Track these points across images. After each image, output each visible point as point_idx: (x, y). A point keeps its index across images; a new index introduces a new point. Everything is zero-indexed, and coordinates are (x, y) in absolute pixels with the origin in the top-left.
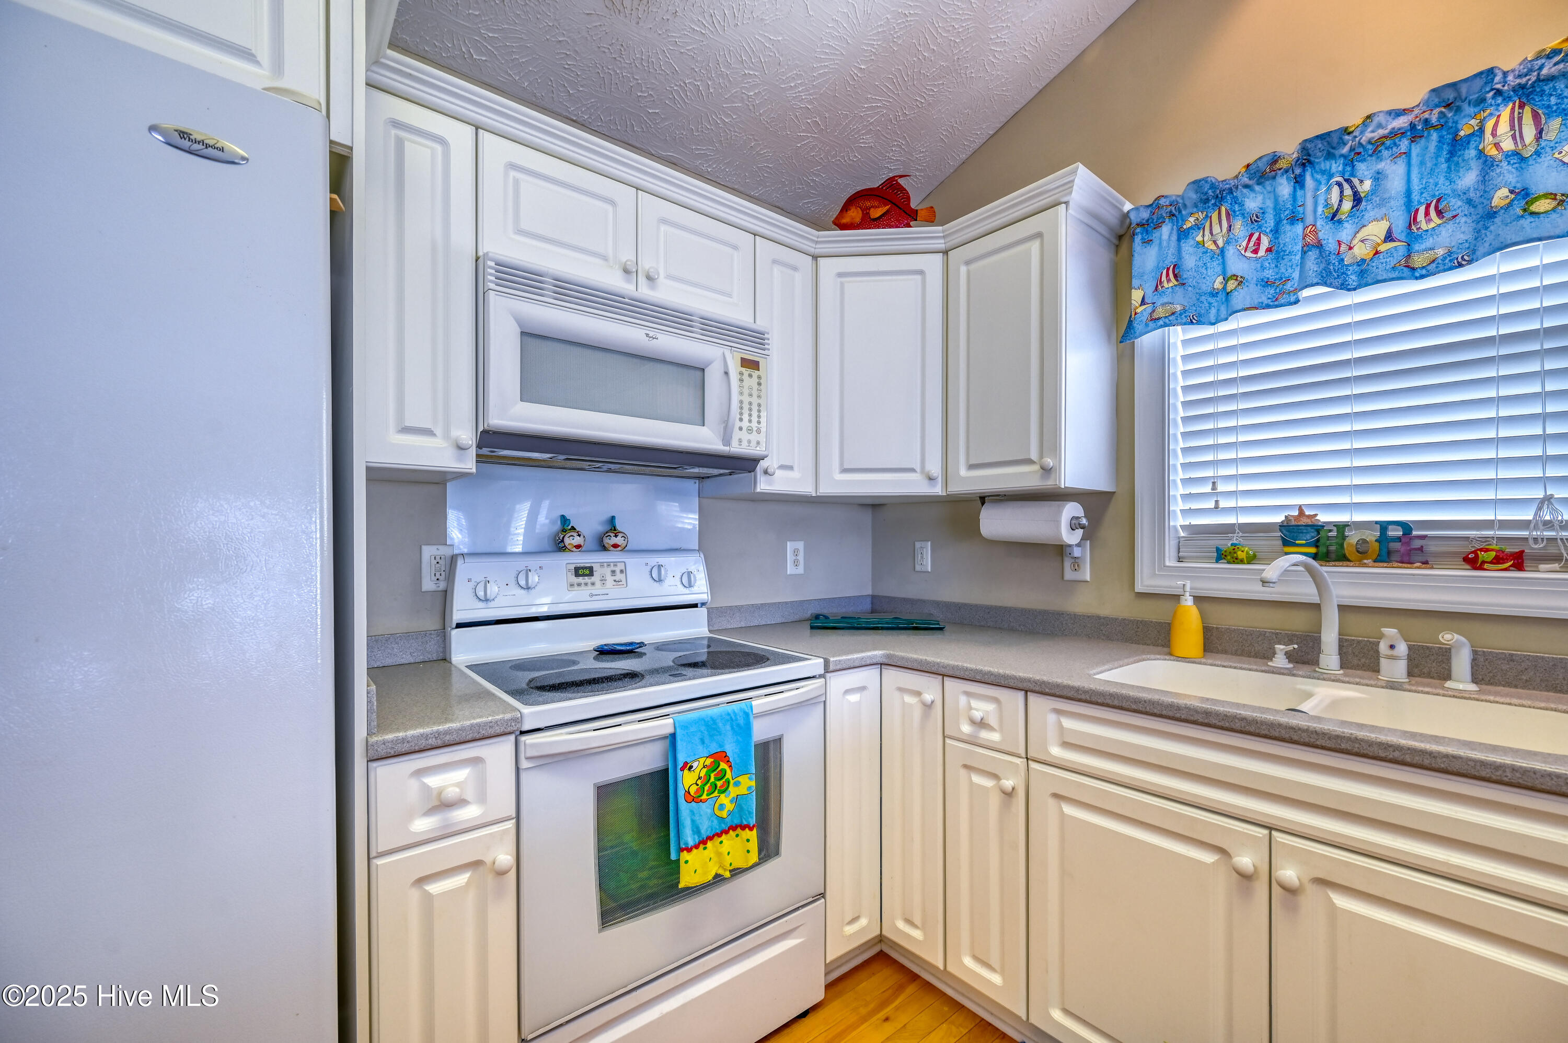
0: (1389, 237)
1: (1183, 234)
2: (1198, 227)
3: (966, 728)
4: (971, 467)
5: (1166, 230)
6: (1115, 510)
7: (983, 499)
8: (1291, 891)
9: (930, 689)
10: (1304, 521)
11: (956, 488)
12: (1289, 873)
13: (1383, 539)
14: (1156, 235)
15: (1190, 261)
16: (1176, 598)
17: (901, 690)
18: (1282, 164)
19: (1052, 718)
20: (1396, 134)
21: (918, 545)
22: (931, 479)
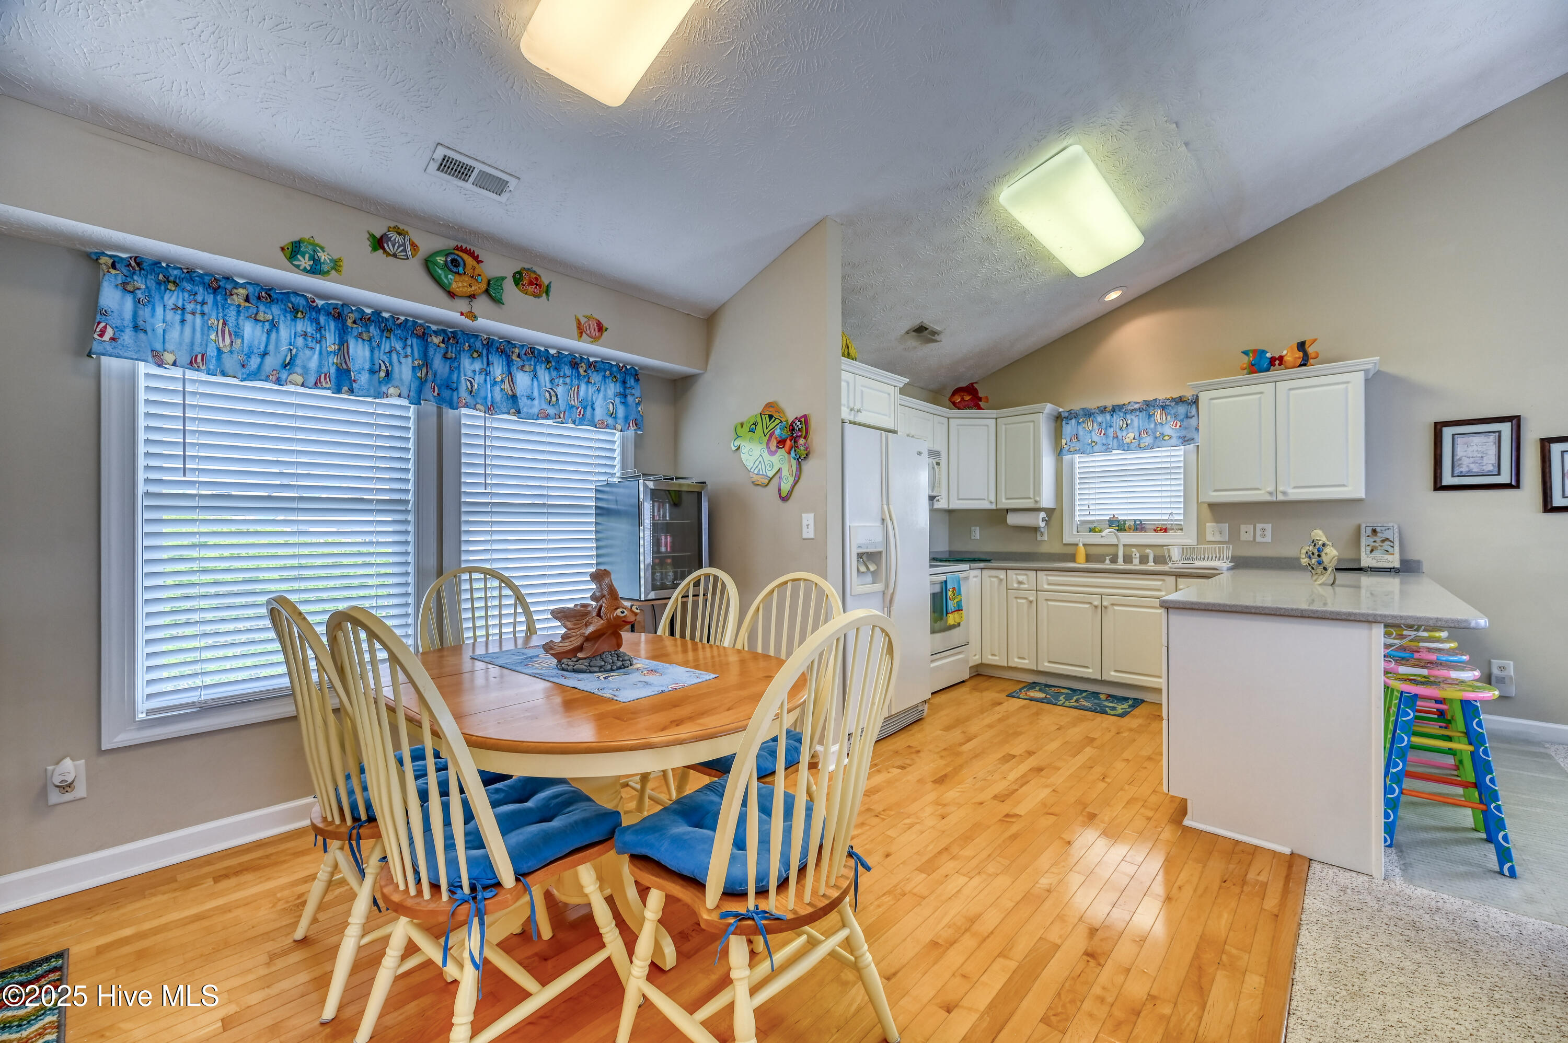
0: (1134, 439)
1: (1079, 423)
2: (1083, 422)
3: (1016, 585)
4: (1007, 499)
5: (1073, 421)
6: (1056, 515)
7: (1007, 510)
8: (1106, 607)
9: (1002, 574)
10: (1115, 519)
11: (1000, 506)
12: (1105, 603)
13: (1135, 525)
14: (1070, 422)
15: (1081, 433)
16: (1077, 545)
17: (990, 577)
18: (1107, 409)
19: (1045, 577)
20: (1135, 410)
21: (973, 528)
22: (991, 502)
